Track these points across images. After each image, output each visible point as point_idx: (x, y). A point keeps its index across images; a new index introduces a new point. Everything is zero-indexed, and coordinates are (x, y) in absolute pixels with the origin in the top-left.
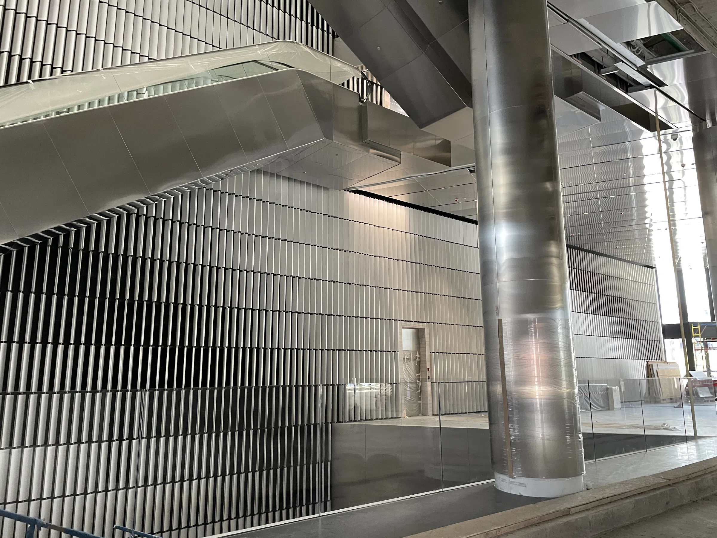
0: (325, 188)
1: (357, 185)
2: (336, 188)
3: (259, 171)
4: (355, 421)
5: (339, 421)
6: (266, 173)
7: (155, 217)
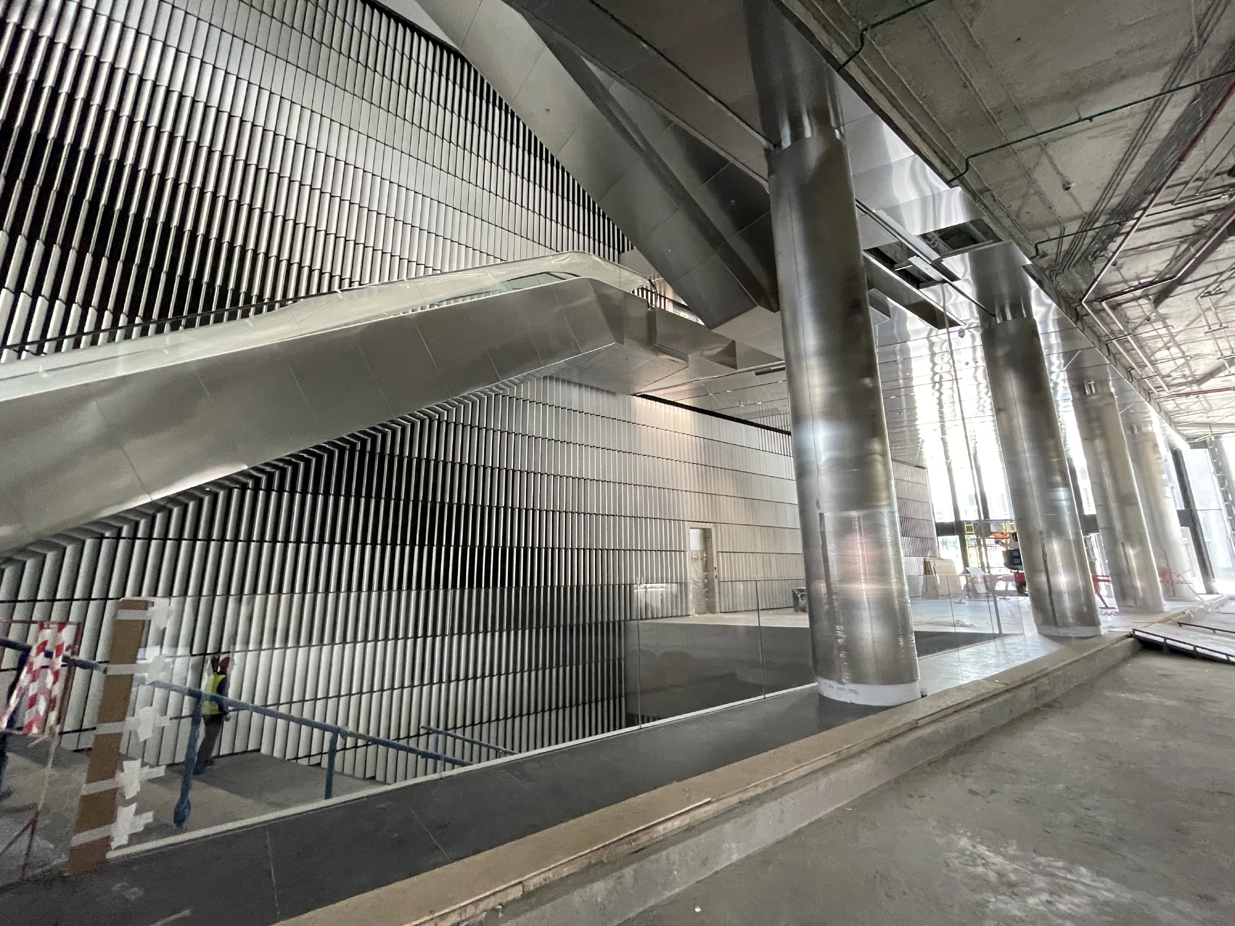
0: (614, 394)
1: (644, 390)
2: (624, 393)
3: (551, 378)
4: (646, 619)
5: (631, 619)
6: (557, 380)
7: (455, 423)
